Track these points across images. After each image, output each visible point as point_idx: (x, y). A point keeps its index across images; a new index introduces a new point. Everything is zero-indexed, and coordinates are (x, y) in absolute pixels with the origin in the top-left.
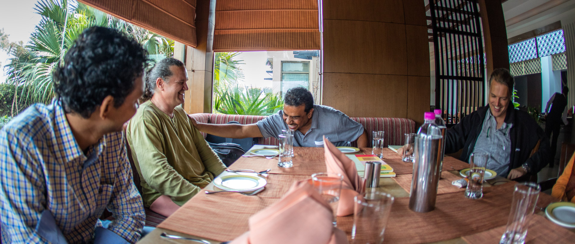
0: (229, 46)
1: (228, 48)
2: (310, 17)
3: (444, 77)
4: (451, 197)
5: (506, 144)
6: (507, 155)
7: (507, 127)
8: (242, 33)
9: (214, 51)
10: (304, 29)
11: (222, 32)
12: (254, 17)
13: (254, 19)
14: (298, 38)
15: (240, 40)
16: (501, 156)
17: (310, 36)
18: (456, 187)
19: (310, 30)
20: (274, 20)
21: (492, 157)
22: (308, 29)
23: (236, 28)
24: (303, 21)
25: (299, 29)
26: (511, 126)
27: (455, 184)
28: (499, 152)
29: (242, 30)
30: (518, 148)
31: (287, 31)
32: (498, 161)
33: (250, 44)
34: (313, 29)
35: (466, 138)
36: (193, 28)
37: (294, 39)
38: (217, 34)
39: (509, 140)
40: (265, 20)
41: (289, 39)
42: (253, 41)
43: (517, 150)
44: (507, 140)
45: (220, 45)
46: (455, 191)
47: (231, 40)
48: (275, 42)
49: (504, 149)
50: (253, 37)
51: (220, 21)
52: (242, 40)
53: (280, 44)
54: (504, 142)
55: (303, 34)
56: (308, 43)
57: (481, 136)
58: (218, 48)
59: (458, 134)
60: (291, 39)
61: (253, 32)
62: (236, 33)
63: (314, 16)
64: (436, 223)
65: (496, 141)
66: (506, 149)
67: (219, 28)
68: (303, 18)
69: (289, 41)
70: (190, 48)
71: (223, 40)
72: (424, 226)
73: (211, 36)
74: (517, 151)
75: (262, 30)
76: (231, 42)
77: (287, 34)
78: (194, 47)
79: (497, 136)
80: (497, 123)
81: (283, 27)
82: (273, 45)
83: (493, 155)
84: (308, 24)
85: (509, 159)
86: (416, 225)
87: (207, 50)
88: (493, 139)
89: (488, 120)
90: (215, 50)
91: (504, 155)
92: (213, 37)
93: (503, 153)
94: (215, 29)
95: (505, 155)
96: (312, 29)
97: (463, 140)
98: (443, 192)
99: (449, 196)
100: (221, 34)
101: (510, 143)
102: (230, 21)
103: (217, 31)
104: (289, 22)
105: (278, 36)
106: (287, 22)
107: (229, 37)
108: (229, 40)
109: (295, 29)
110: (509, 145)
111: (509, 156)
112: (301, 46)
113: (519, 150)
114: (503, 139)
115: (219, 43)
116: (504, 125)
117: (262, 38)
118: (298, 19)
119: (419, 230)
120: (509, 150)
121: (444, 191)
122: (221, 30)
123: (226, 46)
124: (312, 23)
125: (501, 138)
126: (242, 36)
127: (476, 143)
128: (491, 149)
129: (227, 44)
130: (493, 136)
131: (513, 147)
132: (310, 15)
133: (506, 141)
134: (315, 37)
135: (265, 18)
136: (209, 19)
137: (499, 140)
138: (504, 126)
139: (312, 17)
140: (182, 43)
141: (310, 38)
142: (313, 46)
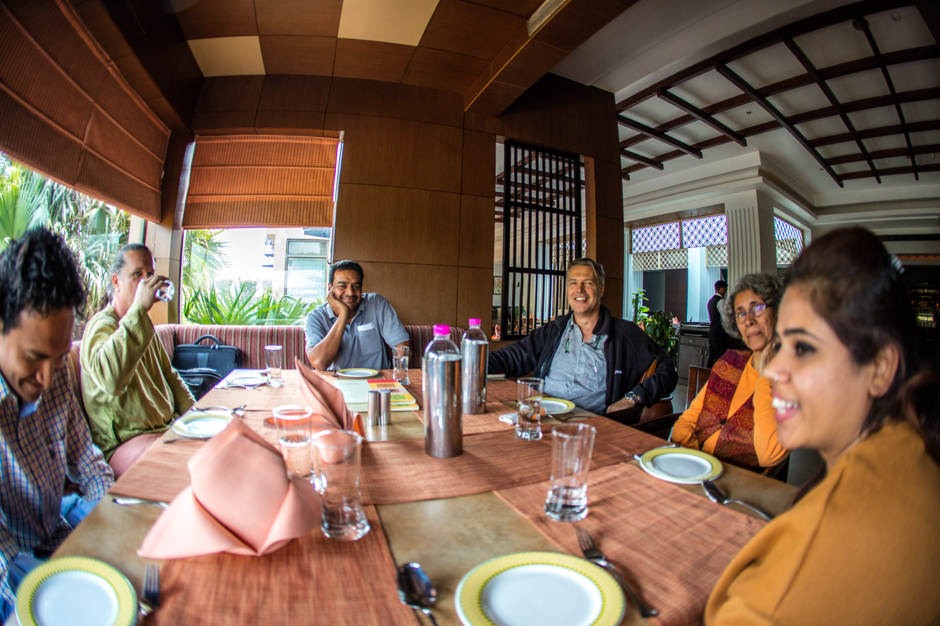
0: (204, 221)
1: (204, 223)
2: (321, 178)
3: (515, 270)
4: (493, 438)
5: (598, 363)
6: (600, 378)
7: (598, 340)
8: (224, 201)
9: (184, 229)
10: (311, 197)
11: (198, 200)
12: (243, 177)
13: (242, 179)
14: (302, 209)
15: (220, 212)
16: (591, 380)
17: (319, 206)
18: (504, 424)
19: (320, 197)
20: (270, 182)
21: (576, 382)
22: (317, 197)
23: (217, 193)
24: (311, 185)
25: (303, 197)
26: (605, 338)
27: (503, 420)
28: (588, 375)
29: (225, 196)
30: (618, 369)
31: (287, 200)
32: (587, 387)
33: (234, 218)
34: (324, 197)
35: (538, 357)
36: (157, 193)
37: (295, 210)
38: (189, 202)
39: (604, 358)
40: (257, 182)
41: (289, 210)
42: (238, 213)
43: (617, 372)
44: (601, 359)
45: (193, 219)
46: (502, 430)
47: (208, 211)
48: (269, 215)
49: (596, 371)
50: (239, 206)
51: (196, 182)
52: (223, 212)
53: (275, 218)
54: (596, 361)
55: (309, 204)
56: (315, 217)
57: (559, 353)
58: (190, 223)
59: (525, 350)
60: (292, 210)
61: (239, 201)
62: (215, 200)
63: (328, 178)
64: (460, 472)
65: (583, 359)
66: (598, 371)
67: (194, 193)
68: (311, 180)
69: (288, 214)
70: (151, 225)
71: (197, 211)
72: (441, 477)
73: (181, 204)
74: (618, 374)
75: (252, 196)
76: (208, 214)
77: (286, 204)
78: (157, 223)
79: (584, 352)
80: (583, 335)
81: (281, 192)
82: (265, 220)
83: (579, 379)
84: (317, 189)
85: (604, 385)
86: (429, 475)
87: (175, 227)
88: (578, 357)
89: (570, 331)
90: (185, 227)
91: (596, 378)
92: (183, 207)
93: (595, 376)
94: (188, 195)
95: (598, 378)
96: (322, 197)
97: (534, 359)
98: (483, 431)
99: (490, 436)
100: (195, 202)
101: (605, 363)
102: (210, 183)
103: (190, 197)
104: (292, 185)
105: (273, 206)
106: (288, 185)
107: (206, 206)
108: (205, 211)
109: (298, 196)
110: (603, 365)
111: (605, 380)
112: (304, 221)
113: (620, 372)
114: (593, 357)
115: (191, 216)
116: (594, 338)
117: (251, 209)
118: (305, 181)
119: (433, 482)
120: (604, 372)
121: (484, 429)
122: (196, 197)
123: (201, 221)
124: (324, 188)
125: (590, 356)
126: (224, 205)
127: (553, 362)
128: (576, 371)
129: (202, 218)
130: (578, 352)
131: (611, 368)
132: (322, 175)
133: (598, 360)
134: (325, 208)
135: (258, 178)
136: (181, 179)
137: (588, 357)
138: (594, 340)
139: (325, 178)
140: (142, 217)
141: (318, 210)
142: (321, 221)
